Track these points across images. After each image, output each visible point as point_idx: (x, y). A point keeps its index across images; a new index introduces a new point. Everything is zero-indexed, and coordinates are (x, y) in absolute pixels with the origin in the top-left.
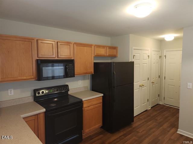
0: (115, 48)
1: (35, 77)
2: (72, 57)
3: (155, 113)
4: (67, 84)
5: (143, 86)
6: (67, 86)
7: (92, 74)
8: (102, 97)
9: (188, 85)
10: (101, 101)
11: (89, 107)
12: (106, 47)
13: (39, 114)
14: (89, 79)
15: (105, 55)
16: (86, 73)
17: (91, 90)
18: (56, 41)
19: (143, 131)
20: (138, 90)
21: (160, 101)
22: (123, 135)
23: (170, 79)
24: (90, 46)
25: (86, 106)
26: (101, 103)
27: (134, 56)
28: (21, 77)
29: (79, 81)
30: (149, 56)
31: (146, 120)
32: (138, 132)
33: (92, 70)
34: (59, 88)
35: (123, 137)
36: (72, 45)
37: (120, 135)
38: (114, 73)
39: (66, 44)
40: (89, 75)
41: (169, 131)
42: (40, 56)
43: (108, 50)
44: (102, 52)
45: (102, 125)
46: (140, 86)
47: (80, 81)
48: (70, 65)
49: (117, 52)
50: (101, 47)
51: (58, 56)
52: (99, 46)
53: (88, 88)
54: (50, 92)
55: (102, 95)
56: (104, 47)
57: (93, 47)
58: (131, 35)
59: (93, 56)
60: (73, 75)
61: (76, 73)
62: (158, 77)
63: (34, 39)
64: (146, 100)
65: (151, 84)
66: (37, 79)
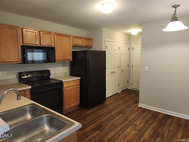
0: (90, 40)
1: (21, 61)
2: (52, 45)
3: (124, 95)
4: (48, 69)
5: (114, 73)
6: (49, 71)
7: (71, 62)
8: (79, 80)
9: (145, 69)
10: (79, 83)
11: (68, 87)
12: (83, 38)
13: (26, 90)
14: (68, 66)
15: (82, 45)
16: (66, 60)
17: (70, 75)
18: (39, 30)
19: (113, 106)
20: (110, 75)
21: (129, 86)
22: (96, 110)
23: (137, 68)
24: (69, 36)
25: (66, 87)
26: (78, 85)
27: (106, 46)
28: (9, 60)
29: (59, 67)
30: (119, 48)
31: (116, 99)
32: (109, 107)
33: (70, 57)
34: (42, 73)
35: (96, 111)
36: (52, 35)
37: (95, 110)
38: (89, 59)
39: (47, 33)
40: (69, 61)
41: (132, 106)
42: (25, 42)
43: (84, 41)
44: (79, 42)
45: (79, 103)
46: (112, 73)
47: (61, 67)
48: (51, 52)
49: (92, 43)
50: (78, 38)
51: (40, 43)
52: (76, 37)
53: (67, 74)
54: (34, 75)
55: (80, 78)
56: (81, 38)
57: (71, 38)
58: (103, 29)
59: (71, 45)
60: (54, 61)
61: (56, 59)
62: (127, 66)
63: (19, 28)
64: (117, 85)
65: (122, 71)
66: (22, 62)
